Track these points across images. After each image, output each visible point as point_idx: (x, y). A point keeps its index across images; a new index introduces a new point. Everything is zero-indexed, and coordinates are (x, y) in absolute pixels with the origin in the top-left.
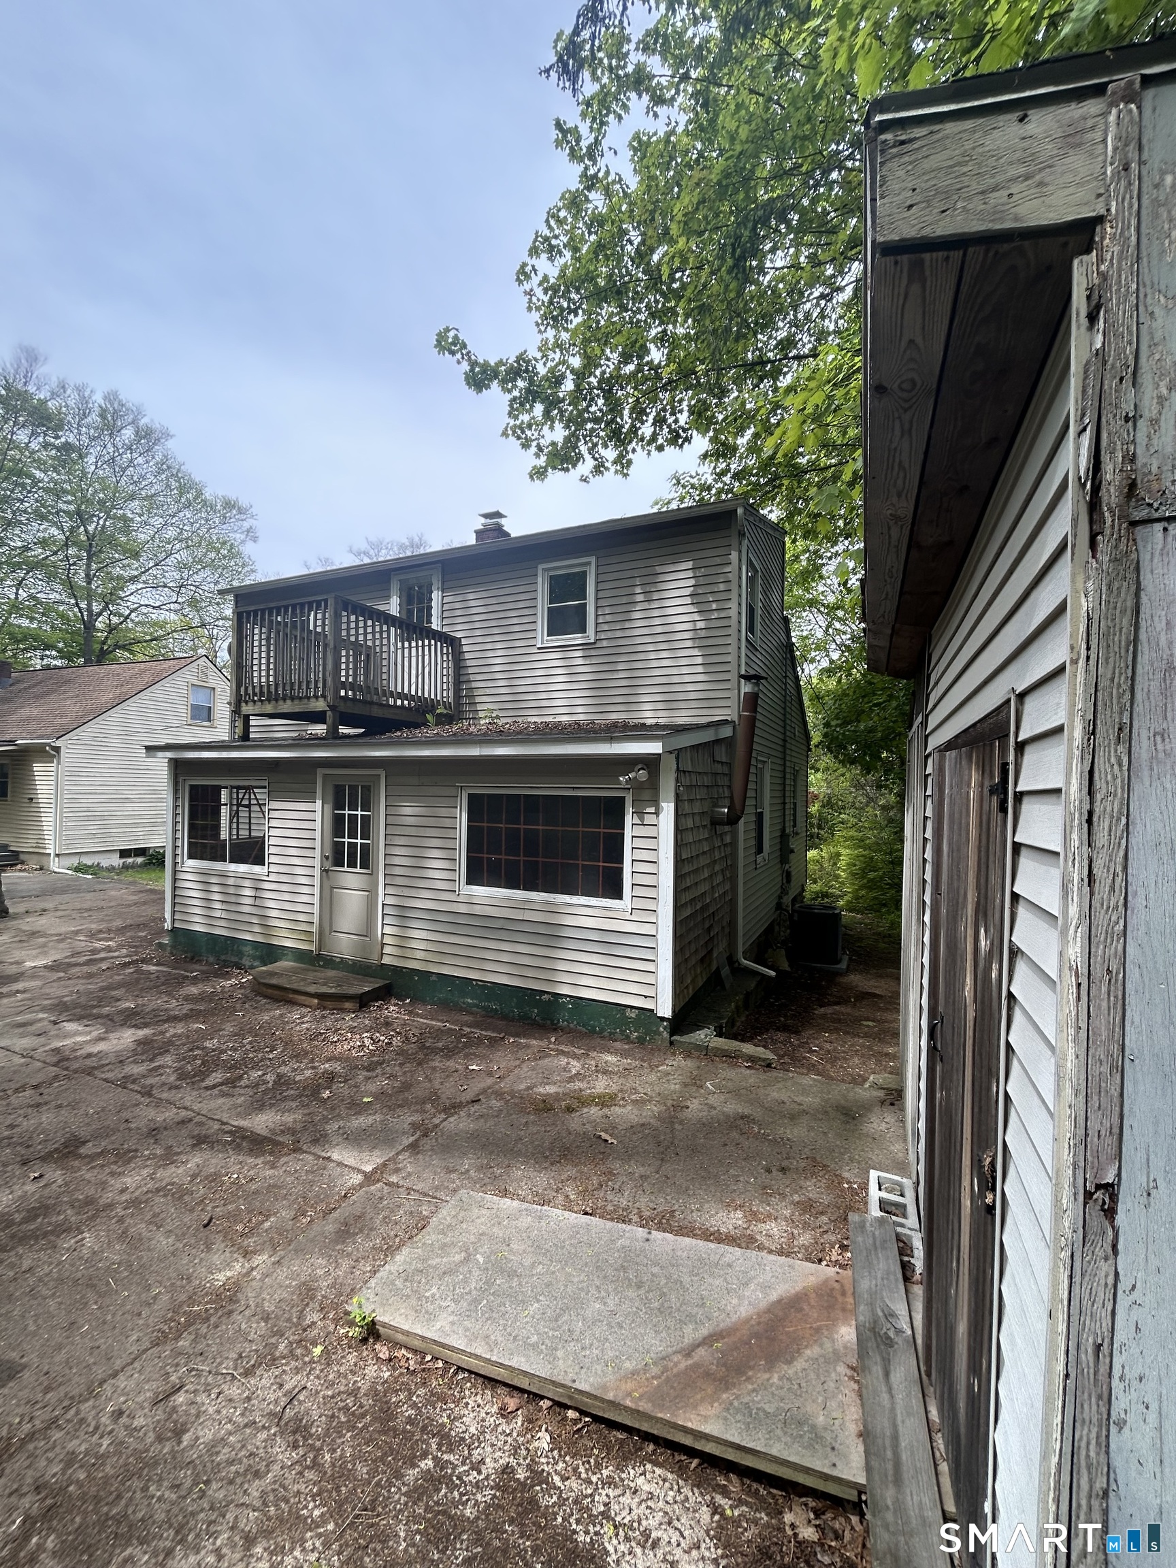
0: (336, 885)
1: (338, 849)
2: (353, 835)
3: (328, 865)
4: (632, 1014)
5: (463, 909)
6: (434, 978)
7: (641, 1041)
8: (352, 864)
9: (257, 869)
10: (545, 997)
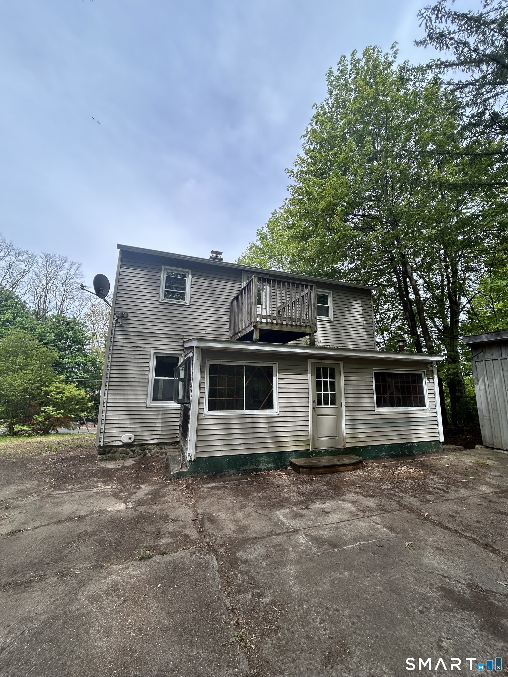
0: (319, 414)
1: (319, 397)
2: (326, 390)
3: (316, 405)
4: (433, 443)
5: (378, 417)
6: (370, 448)
7: (436, 452)
8: (326, 403)
9: (267, 411)
10: (409, 445)
